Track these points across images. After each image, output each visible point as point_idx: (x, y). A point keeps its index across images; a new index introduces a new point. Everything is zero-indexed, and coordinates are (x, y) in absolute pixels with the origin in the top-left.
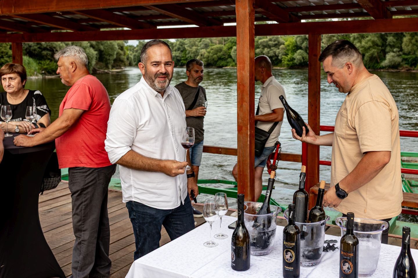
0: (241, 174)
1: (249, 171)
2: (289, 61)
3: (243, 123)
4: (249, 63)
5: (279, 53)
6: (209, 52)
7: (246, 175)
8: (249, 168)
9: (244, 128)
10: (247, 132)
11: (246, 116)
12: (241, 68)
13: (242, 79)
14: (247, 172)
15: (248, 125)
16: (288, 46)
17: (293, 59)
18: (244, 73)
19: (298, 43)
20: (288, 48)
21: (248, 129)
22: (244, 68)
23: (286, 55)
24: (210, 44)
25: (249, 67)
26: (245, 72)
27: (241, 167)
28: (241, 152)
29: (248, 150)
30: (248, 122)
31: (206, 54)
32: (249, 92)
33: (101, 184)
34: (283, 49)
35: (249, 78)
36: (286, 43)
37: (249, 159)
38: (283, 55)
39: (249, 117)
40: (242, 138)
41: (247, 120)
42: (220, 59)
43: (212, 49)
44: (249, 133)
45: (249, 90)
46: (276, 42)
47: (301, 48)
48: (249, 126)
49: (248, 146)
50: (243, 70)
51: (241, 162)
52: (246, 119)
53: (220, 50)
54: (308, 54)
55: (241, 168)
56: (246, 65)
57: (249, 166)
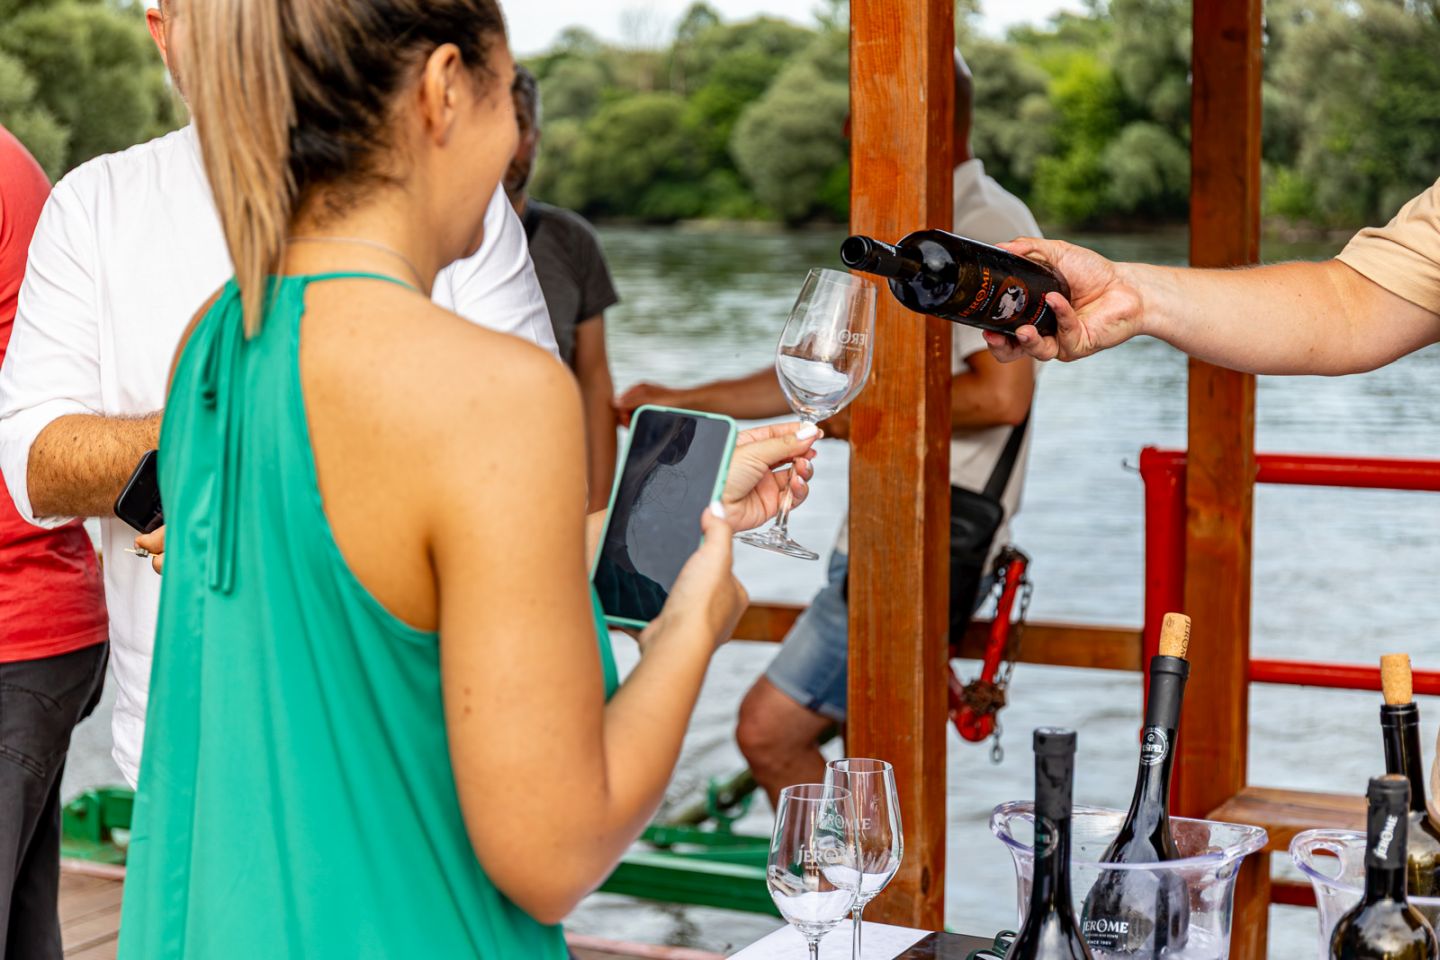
0: (868, 701)
1: (918, 678)
2: (1074, 187)
3: (887, 390)
4: (924, 25)
5: (1017, 141)
6: (598, 138)
7: (904, 706)
8: (918, 660)
9: (890, 424)
10: (914, 445)
11: (907, 346)
12: (878, 62)
13: (885, 125)
14: (911, 685)
15: (915, 401)
16: (1072, 101)
17: (1097, 179)
18: (893, 88)
19: (1132, 87)
20: (1069, 115)
21: (915, 427)
22: (897, 61)
23: (1060, 151)
24: (605, 92)
25: (924, 53)
26: (901, 82)
27: (872, 656)
28: (871, 566)
29: (919, 553)
30: (916, 385)
31: (582, 150)
32: (923, 201)
33: (13, 758)
34: (1039, 119)
35: (925, 118)
36: (1059, 88)
37: (920, 606)
38: (1043, 150)
39: (922, 353)
40: (878, 479)
41: (914, 371)
42: (662, 174)
43: (615, 120)
44: (921, 452)
45: (923, 191)
46: (998, 82)
47: (1144, 115)
48: (922, 408)
49: (919, 530)
50: (890, 72)
51: (872, 627)
52: (904, 368)
53: (663, 125)
54: (1189, 147)
55: (871, 664)
56: (908, 39)
57: (919, 646)
